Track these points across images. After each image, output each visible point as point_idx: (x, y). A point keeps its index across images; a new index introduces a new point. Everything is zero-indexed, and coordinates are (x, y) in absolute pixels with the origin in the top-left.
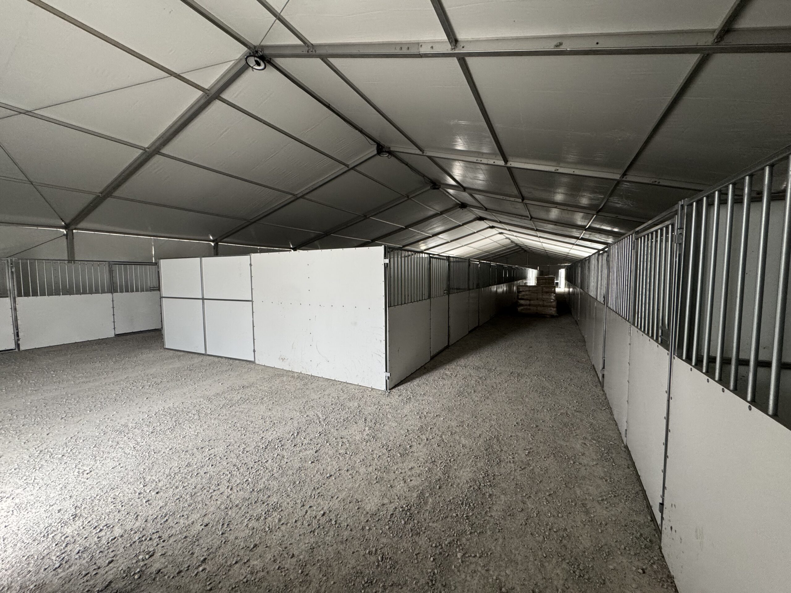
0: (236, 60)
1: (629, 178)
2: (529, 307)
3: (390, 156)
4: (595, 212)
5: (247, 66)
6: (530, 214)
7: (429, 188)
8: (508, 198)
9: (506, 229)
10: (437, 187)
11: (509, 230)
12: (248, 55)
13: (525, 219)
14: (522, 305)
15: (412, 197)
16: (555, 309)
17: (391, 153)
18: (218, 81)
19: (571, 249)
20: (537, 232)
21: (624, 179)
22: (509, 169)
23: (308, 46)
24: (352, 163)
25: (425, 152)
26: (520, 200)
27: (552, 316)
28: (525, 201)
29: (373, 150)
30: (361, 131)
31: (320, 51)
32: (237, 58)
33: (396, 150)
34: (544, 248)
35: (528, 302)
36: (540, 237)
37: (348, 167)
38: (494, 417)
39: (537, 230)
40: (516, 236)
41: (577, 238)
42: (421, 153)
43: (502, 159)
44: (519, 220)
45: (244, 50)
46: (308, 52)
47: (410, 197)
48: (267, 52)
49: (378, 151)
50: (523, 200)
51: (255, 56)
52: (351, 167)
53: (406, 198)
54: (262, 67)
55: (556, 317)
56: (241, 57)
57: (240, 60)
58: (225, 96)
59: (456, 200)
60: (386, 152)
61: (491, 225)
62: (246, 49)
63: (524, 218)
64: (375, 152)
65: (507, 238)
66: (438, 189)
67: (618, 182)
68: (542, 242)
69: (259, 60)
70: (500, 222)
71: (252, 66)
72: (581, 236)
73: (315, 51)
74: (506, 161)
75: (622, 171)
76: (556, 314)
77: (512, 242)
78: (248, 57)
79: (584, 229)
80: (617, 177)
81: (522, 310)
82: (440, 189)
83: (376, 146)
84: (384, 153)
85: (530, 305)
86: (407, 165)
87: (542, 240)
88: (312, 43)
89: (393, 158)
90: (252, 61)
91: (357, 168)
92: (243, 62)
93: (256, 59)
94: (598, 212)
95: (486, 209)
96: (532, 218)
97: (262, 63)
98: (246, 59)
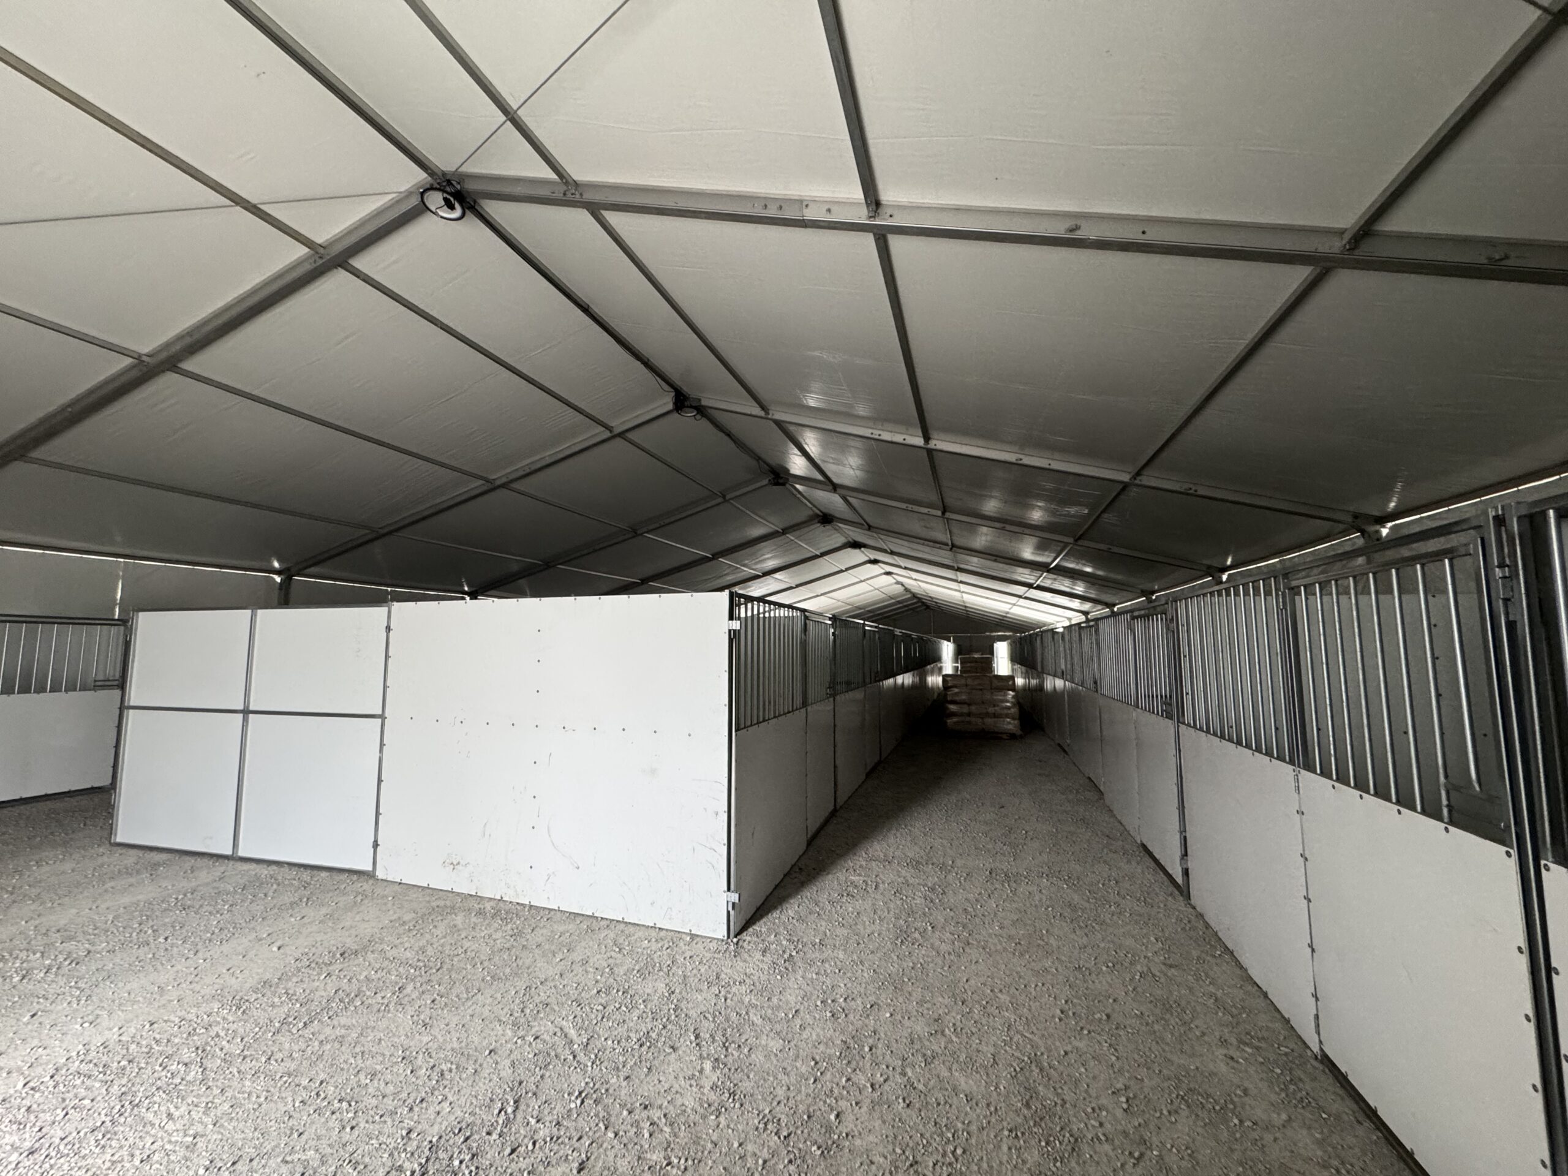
0: (400, 193)
1: (1145, 480)
2: (968, 719)
3: (698, 417)
4: (1071, 540)
5: (422, 209)
6: (951, 540)
7: (766, 482)
8: (916, 508)
9: (900, 567)
10: (781, 481)
11: (906, 568)
12: (428, 186)
13: (940, 548)
14: (953, 714)
15: (732, 499)
16: (1016, 722)
17: (701, 411)
18: (350, 232)
19: (1014, 605)
20: (958, 573)
21: (1137, 482)
22: (930, 452)
23: (567, 183)
24: (619, 424)
25: (771, 412)
26: (939, 513)
27: (1013, 736)
28: (948, 515)
29: (666, 402)
30: (647, 364)
31: (589, 196)
32: (403, 189)
33: (710, 405)
34: (964, 602)
35: (965, 709)
36: (961, 582)
37: (611, 431)
38: (1004, 998)
39: (959, 570)
40: (916, 580)
41: (1030, 586)
42: (762, 413)
43: (920, 434)
44: (927, 549)
45: (420, 176)
46: (565, 194)
47: (728, 497)
48: (471, 186)
49: (675, 404)
50: (943, 513)
51: (444, 191)
52: (617, 431)
53: (720, 500)
54: (457, 213)
55: (1021, 737)
56: (412, 190)
57: (409, 194)
58: (360, 262)
59: (814, 509)
60: (691, 407)
61: (872, 557)
62: (425, 175)
63: (938, 545)
64: (670, 406)
65: (898, 583)
66: (783, 484)
67: (1125, 486)
68: (963, 592)
69: (452, 199)
70: (892, 553)
71: (433, 209)
72: (1038, 583)
73: (581, 195)
74: (927, 438)
75: (1134, 469)
76: (1019, 732)
77: (906, 590)
78: (426, 190)
79: (1045, 569)
80: (1126, 478)
81: (955, 723)
82: (787, 486)
83: (673, 394)
84: (686, 409)
85: (969, 714)
86: (729, 435)
87: (963, 587)
88: (575, 179)
89: (704, 423)
90: (435, 200)
91: (630, 435)
92: (415, 201)
93: (445, 195)
94: (1076, 540)
95: (870, 528)
96: (953, 546)
97: (457, 206)
98: (422, 194)
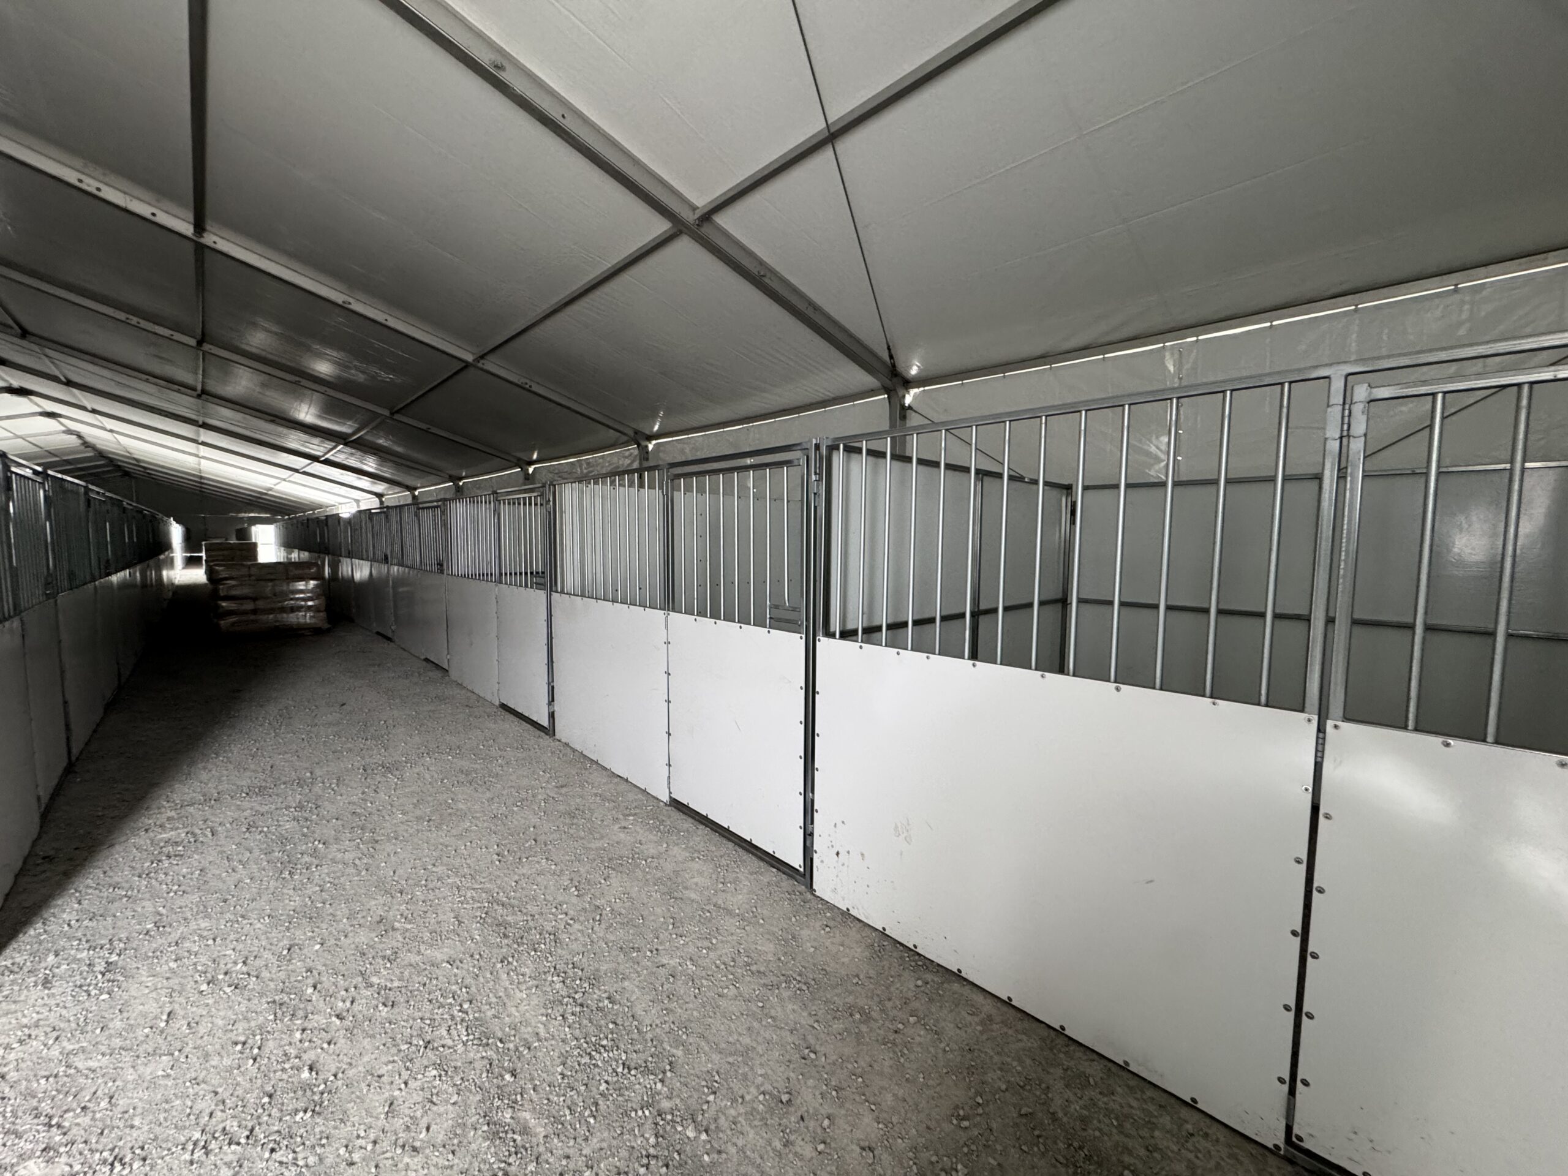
1: (489, 365)
2: (252, 617)
4: (387, 413)
6: (203, 383)
8: (144, 324)
9: (84, 408)
11: (94, 411)
13: (179, 391)
14: (231, 613)
19: (284, 480)
20: (201, 430)
21: (480, 365)
22: (201, 251)
26: (193, 342)
28: (206, 347)
34: (200, 471)
35: (249, 606)
36: (204, 444)
39: (205, 426)
40: (111, 431)
41: (314, 459)
43: (190, 216)
44: (151, 389)
50: (200, 343)
61: (16, 384)
63: (176, 387)
65: (69, 432)
67: (467, 365)
68: (203, 457)
70: (69, 383)
72: (327, 456)
74: (200, 227)
77: (86, 444)
79: (343, 441)
81: (233, 624)
85: (255, 611)
87: (204, 451)
95: (25, 334)
96: (204, 392)
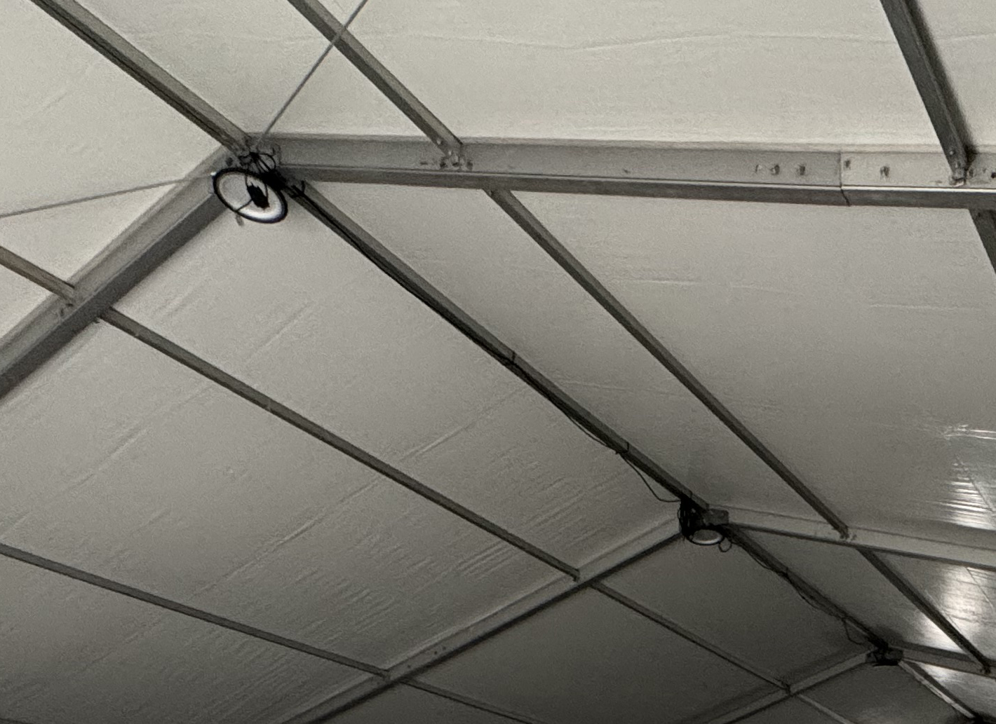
0: (179, 182)
5: (217, 206)
12: (224, 165)
18: (110, 255)
23: (444, 145)
24: (589, 563)
29: (667, 521)
30: (626, 453)
31: (486, 166)
32: (183, 175)
37: (575, 578)
45: (207, 147)
46: (443, 165)
48: (292, 159)
49: (683, 525)
51: (247, 173)
54: (274, 210)
56: (196, 175)
57: (193, 182)
58: (130, 308)
62: (216, 144)
64: (675, 528)
69: (262, 187)
71: (236, 205)
73: (470, 164)
78: (221, 173)
83: (677, 505)
88: (459, 134)
90: (236, 189)
92: (206, 191)
93: (252, 181)
97: (273, 197)
98: (216, 179)
